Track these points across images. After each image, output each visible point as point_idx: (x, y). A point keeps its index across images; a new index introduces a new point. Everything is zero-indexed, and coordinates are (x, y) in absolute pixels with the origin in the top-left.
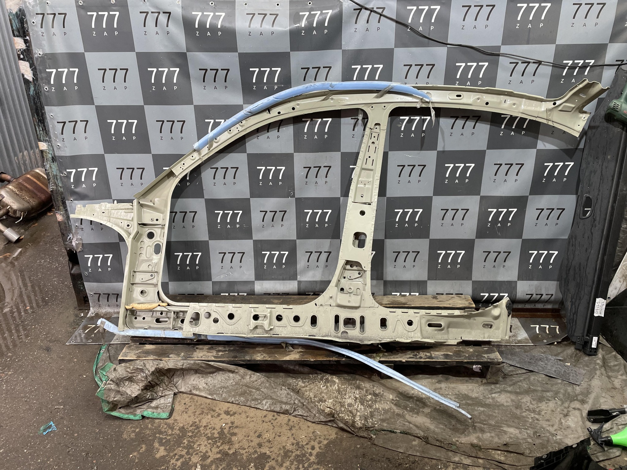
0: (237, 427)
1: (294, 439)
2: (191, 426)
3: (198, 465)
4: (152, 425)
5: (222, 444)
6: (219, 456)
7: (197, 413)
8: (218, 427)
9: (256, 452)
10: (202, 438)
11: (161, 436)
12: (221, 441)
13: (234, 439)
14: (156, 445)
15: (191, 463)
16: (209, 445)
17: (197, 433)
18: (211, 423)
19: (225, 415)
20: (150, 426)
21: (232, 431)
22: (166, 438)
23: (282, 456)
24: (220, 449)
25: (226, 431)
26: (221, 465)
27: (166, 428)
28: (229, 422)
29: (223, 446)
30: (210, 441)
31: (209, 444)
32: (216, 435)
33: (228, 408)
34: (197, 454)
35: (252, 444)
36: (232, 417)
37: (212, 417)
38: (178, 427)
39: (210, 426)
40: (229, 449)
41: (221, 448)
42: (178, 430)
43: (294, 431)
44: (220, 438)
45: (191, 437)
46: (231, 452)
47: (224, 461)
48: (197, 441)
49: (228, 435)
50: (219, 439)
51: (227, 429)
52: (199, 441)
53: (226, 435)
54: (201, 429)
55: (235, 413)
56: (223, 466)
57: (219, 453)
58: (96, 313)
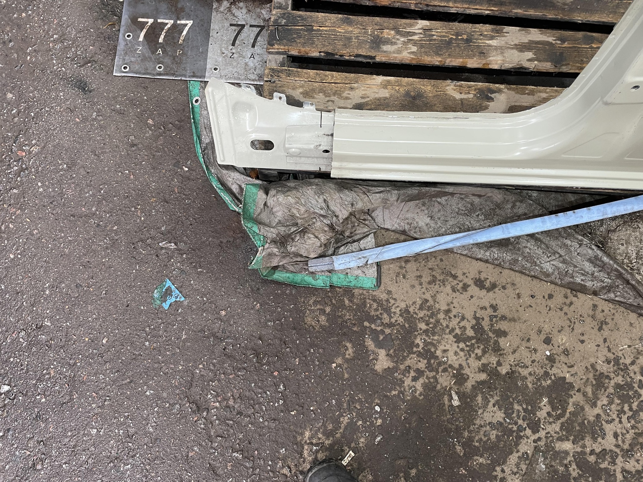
0: (503, 318)
1: (609, 350)
2: (421, 308)
3: (453, 393)
4: (350, 301)
5: (484, 352)
6: (483, 376)
7: (425, 279)
8: (469, 315)
9: (546, 374)
10: (447, 336)
11: (373, 326)
12: (482, 347)
13: (503, 342)
14: (370, 344)
15: (439, 387)
16: (462, 354)
17: (435, 326)
18: (456, 304)
19: (477, 289)
20: (347, 302)
21: (496, 327)
22: (382, 332)
23: (593, 385)
24: (482, 362)
25: (486, 324)
26: (492, 396)
27: (376, 310)
28: (487, 305)
29: (486, 356)
30: (462, 345)
31: (462, 350)
32: (470, 333)
33: (480, 272)
34: (445, 370)
35: (537, 357)
36: (491, 294)
37: (454, 290)
38: (398, 309)
39: (454, 312)
40: (499, 364)
41: (484, 361)
42: (401, 315)
43: (606, 333)
44: (479, 340)
45: (426, 332)
46: (504, 370)
47: (496, 389)
48: (439, 342)
49: (491, 334)
50: (477, 343)
51: (487, 319)
52: (443, 343)
53: (488, 335)
54: (439, 316)
55: (494, 286)
56: (496, 398)
57: (483, 371)
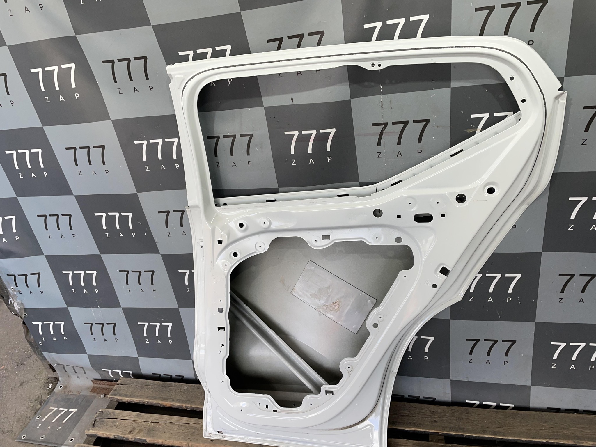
58: (64, 385)
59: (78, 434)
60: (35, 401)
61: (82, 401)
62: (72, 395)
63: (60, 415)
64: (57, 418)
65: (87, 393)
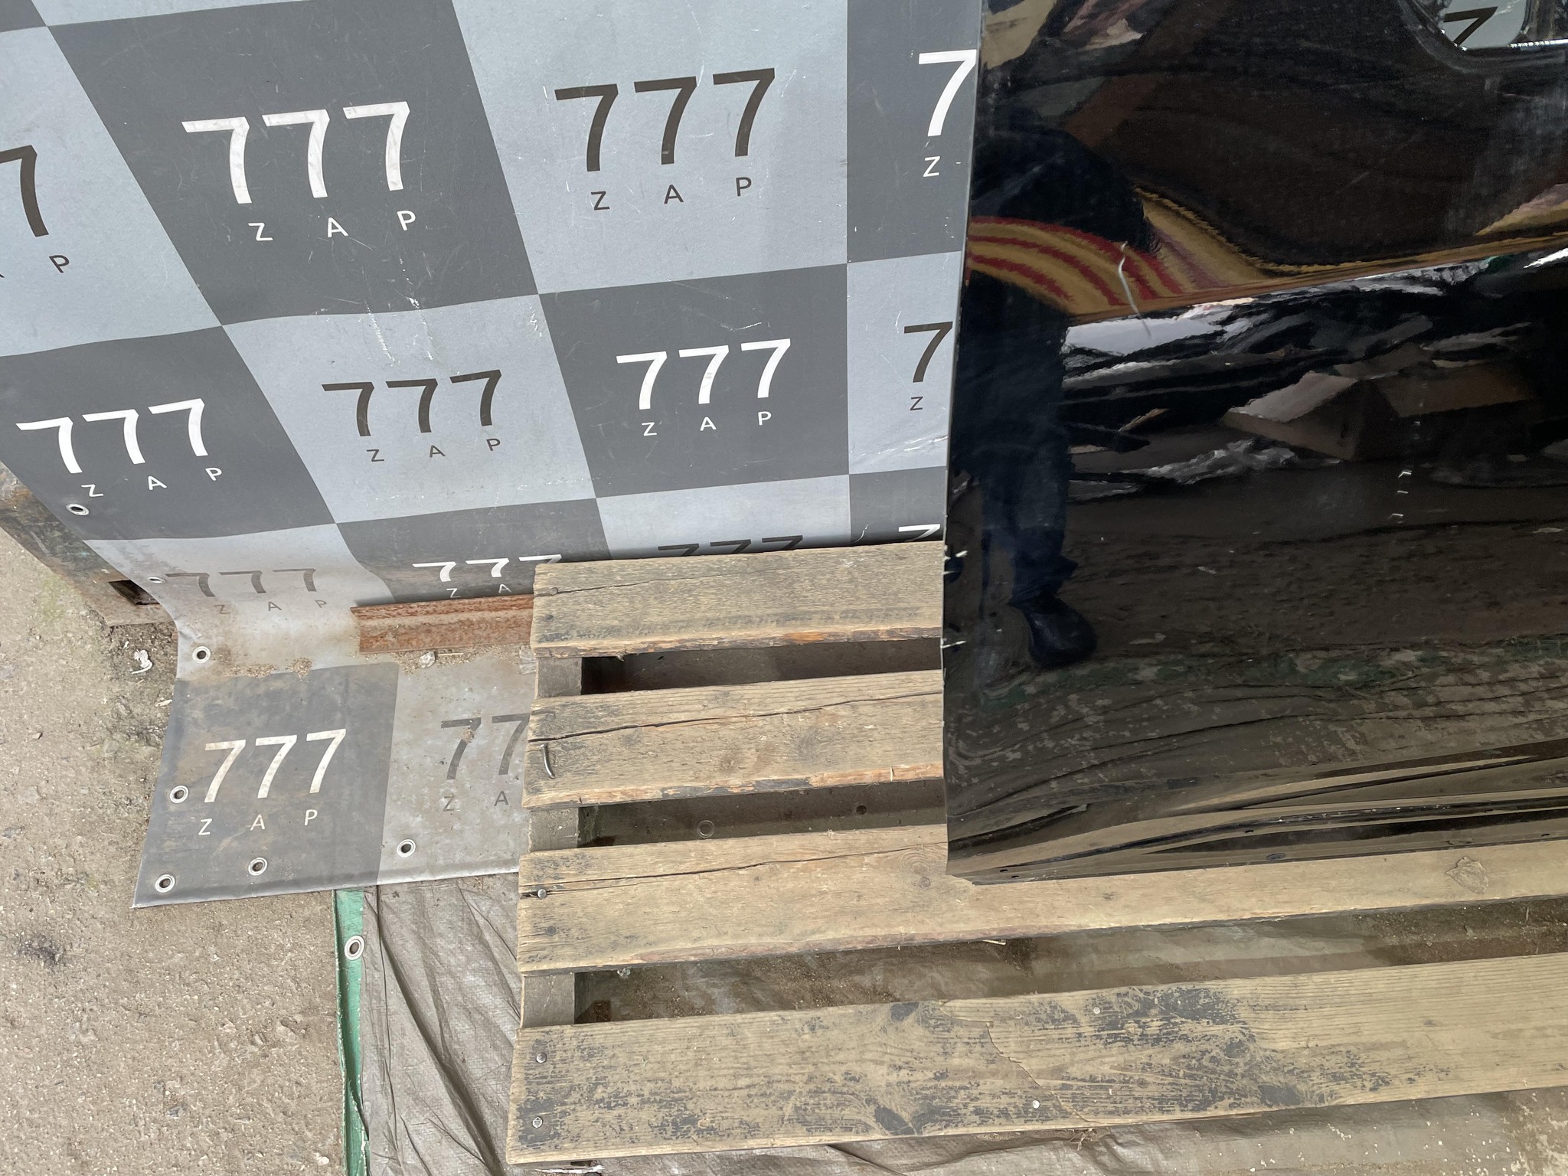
58: (214, 648)
59: (419, 819)
60: (111, 731)
61: (346, 691)
62: (279, 676)
63: (275, 766)
64: (268, 779)
65: (349, 656)
